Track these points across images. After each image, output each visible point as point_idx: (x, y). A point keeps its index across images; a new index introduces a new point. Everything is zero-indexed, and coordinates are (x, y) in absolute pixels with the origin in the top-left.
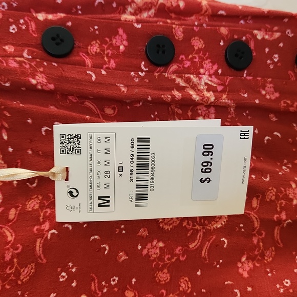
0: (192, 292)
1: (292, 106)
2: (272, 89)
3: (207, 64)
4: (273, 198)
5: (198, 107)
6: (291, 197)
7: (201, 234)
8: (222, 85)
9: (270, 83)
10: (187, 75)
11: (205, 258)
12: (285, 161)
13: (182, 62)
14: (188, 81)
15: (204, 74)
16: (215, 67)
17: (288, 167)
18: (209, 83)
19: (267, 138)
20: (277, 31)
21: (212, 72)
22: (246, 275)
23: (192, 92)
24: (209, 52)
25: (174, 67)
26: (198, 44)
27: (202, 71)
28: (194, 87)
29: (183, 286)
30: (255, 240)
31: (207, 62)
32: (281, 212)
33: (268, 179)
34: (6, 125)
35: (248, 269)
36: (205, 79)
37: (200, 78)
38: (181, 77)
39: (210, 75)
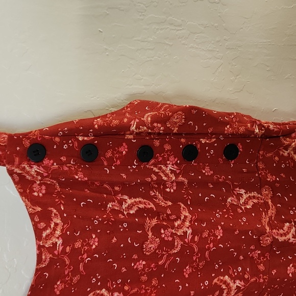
0: (158, 286)
1: (221, 178)
2: (209, 170)
3: (172, 158)
4: (207, 236)
5: (167, 183)
6: (217, 234)
7: (166, 256)
8: (179, 169)
9: (208, 166)
10: (159, 166)
11: (166, 269)
12: (218, 211)
13: (157, 158)
14: (160, 168)
15: (169, 164)
16: (176, 159)
17: (220, 214)
18: (172, 169)
19: (207, 198)
20: (214, 138)
21: (174, 162)
22: (187, 276)
23: (162, 175)
24: (173, 151)
25: (152, 161)
26: (167, 147)
27: (168, 162)
28: (163, 172)
29: (154, 282)
30: (194, 258)
31: (171, 157)
32: (210, 243)
33: (205, 225)
34: (63, 202)
35: (189, 273)
36: (170, 167)
37: (167, 167)
38: (156, 167)
39: (173, 165)
